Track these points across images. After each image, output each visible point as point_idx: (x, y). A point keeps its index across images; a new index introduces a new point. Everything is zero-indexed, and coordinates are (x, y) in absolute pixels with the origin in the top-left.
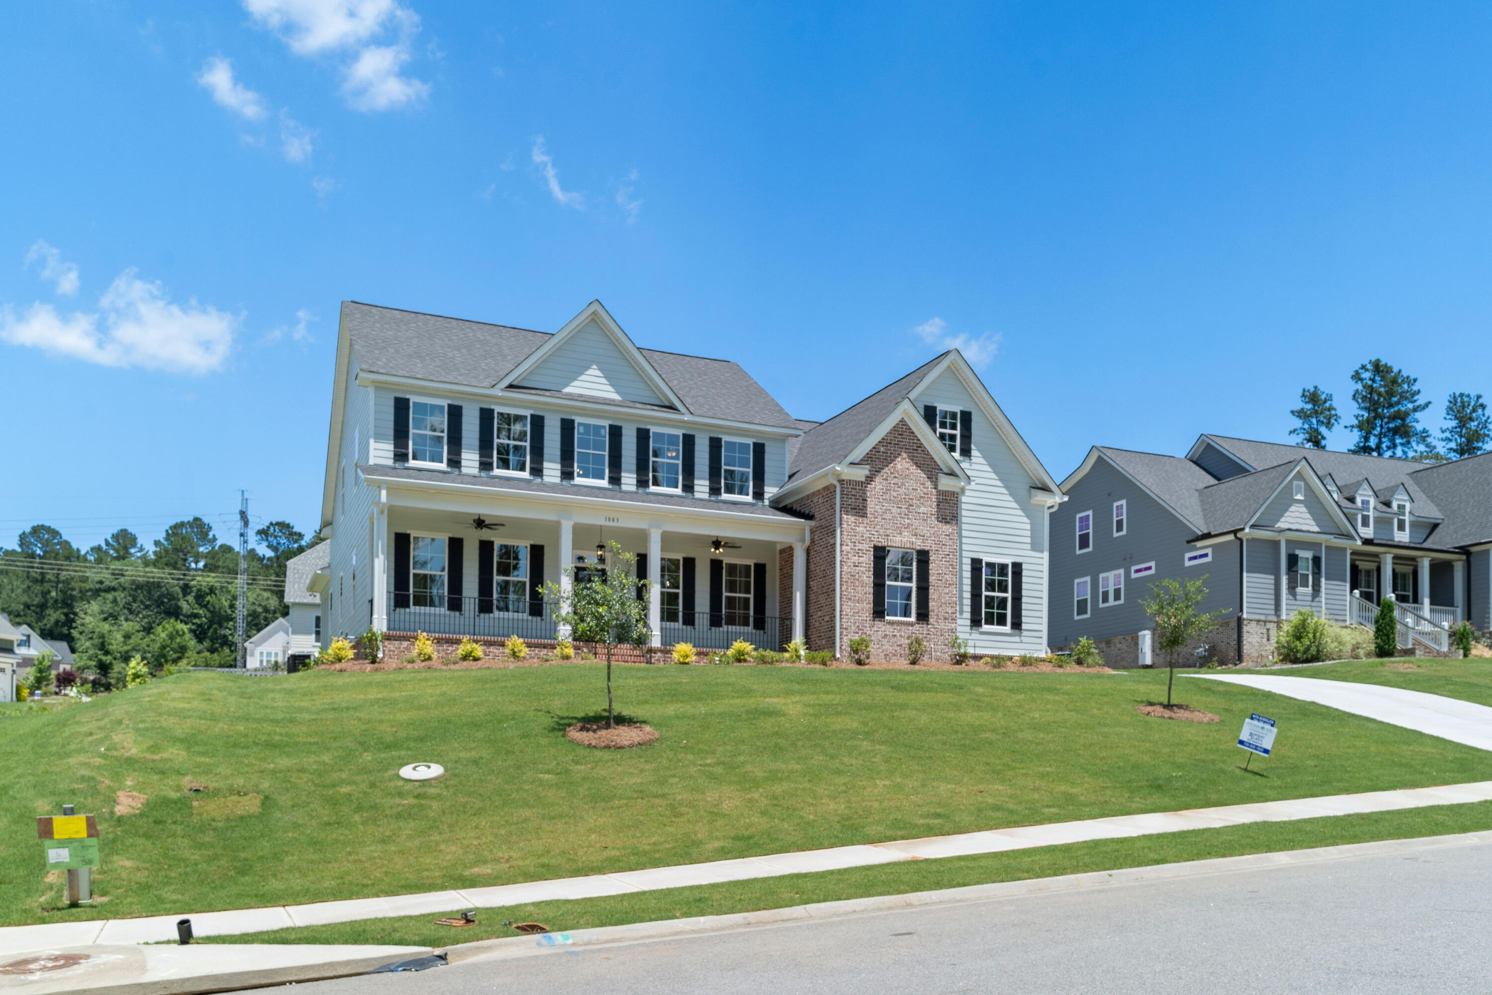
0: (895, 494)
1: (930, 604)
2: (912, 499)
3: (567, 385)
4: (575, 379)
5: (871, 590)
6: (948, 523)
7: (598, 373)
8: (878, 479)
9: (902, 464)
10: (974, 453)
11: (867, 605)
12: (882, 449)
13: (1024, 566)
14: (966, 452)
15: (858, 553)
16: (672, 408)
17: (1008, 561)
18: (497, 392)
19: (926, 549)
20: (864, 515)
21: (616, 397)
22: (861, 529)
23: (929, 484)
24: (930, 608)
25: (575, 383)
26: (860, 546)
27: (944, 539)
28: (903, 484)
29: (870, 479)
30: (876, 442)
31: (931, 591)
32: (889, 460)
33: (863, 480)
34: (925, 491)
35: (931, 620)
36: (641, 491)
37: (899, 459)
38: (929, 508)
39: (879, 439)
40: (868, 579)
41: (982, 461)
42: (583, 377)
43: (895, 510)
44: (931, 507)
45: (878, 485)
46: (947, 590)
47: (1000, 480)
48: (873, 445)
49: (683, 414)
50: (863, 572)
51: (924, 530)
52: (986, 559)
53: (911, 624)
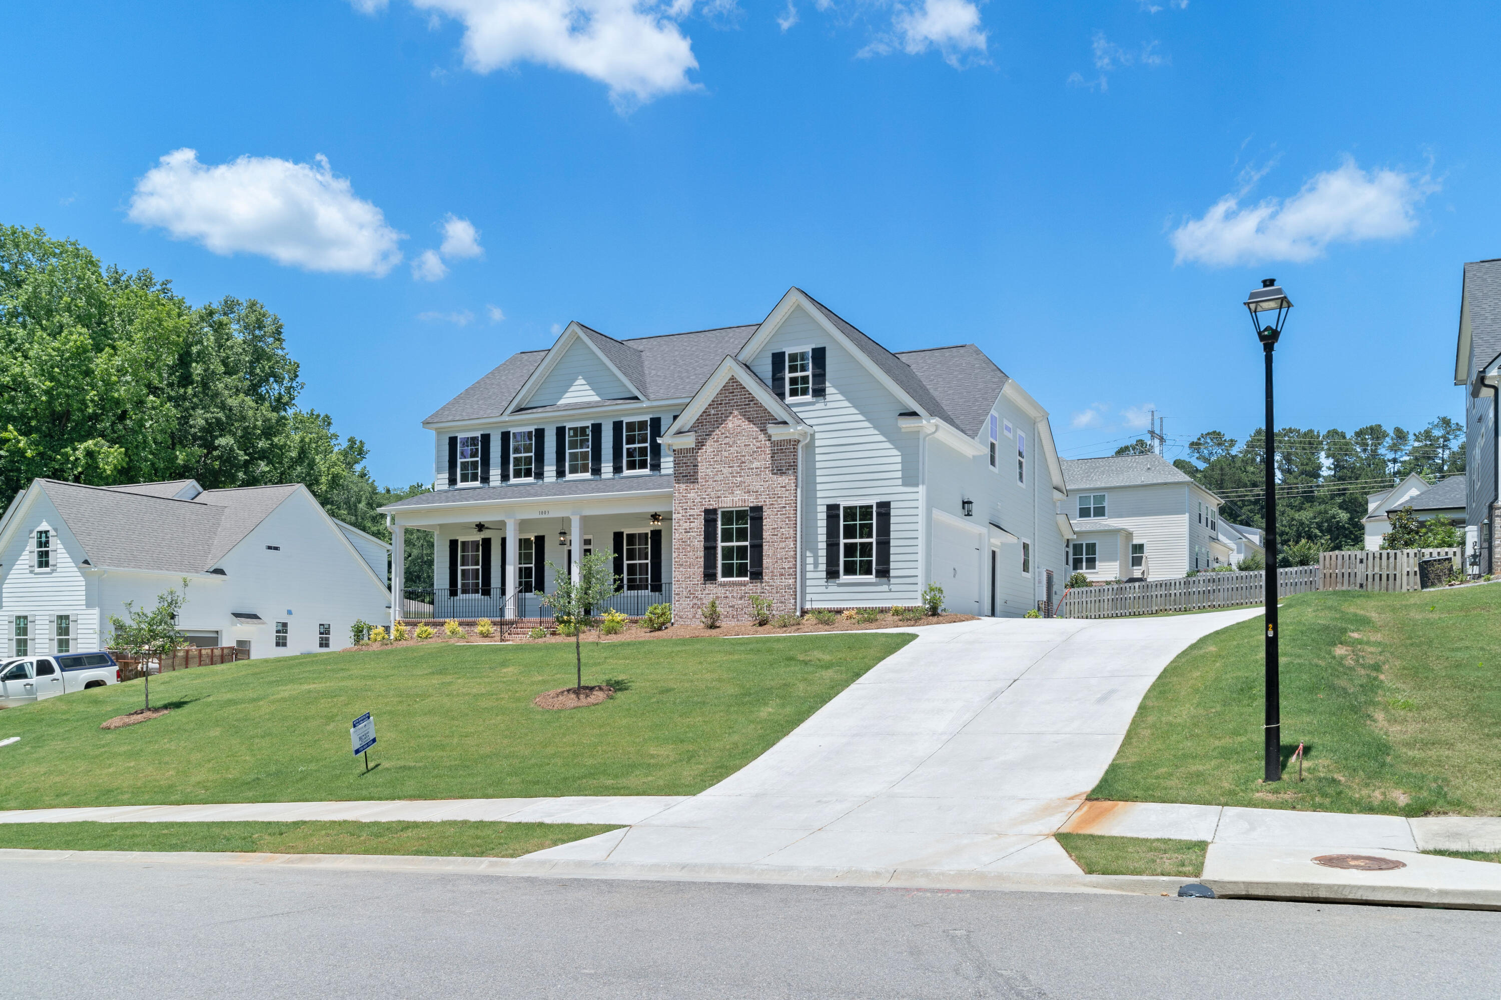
0: (726, 454)
1: (764, 562)
2: (743, 456)
3: (561, 398)
4: (566, 392)
5: (702, 554)
6: (785, 473)
7: (583, 382)
8: (709, 443)
9: (735, 422)
10: (830, 389)
11: (699, 570)
12: (713, 412)
13: (892, 505)
14: (820, 392)
15: (689, 519)
16: (636, 398)
17: (872, 501)
18: (505, 418)
19: (760, 504)
20: (695, 481)
21: (597, 398)
22: (692, 495)
23: (762, 437)
24: (764, 566)
25: (567, 395)
26: (692, 512)
27: (779, 491)
28: (734, 442)
29: (700, 444)
30: (706, 406)
31: (765, 548)
32: (720, 420)
33: (694, 446)
34: (758, 444)
35: (766, 578)
36: (617, 476)
37: (731, 418)
38: (764, 460)
39: (709, 401)
40: (699, 543)
41: (840, 397)
42: (573, 388)
43: (726, 471)
44: (765, 460)
45: (710, 447)
46: (783, 545)
47: (862, 413)
48: (703, 410)
49: (643, 402)
50: (694, 538)
51: (757, 485)
52: (844, 503)
53: (744, 584)
